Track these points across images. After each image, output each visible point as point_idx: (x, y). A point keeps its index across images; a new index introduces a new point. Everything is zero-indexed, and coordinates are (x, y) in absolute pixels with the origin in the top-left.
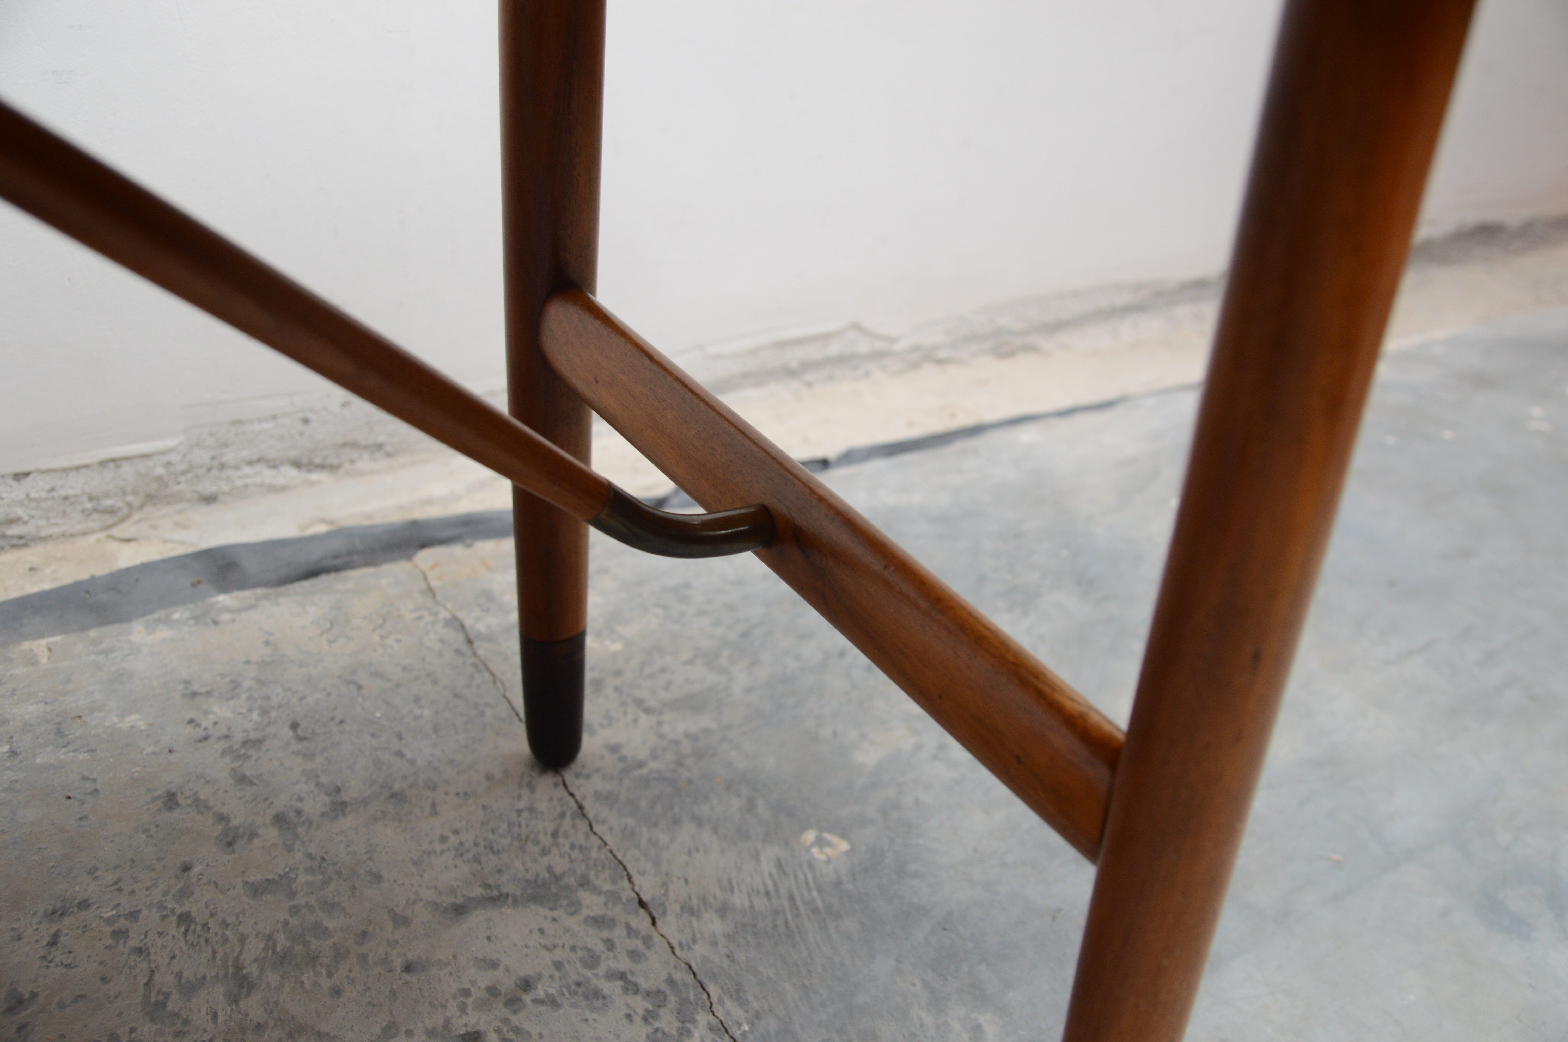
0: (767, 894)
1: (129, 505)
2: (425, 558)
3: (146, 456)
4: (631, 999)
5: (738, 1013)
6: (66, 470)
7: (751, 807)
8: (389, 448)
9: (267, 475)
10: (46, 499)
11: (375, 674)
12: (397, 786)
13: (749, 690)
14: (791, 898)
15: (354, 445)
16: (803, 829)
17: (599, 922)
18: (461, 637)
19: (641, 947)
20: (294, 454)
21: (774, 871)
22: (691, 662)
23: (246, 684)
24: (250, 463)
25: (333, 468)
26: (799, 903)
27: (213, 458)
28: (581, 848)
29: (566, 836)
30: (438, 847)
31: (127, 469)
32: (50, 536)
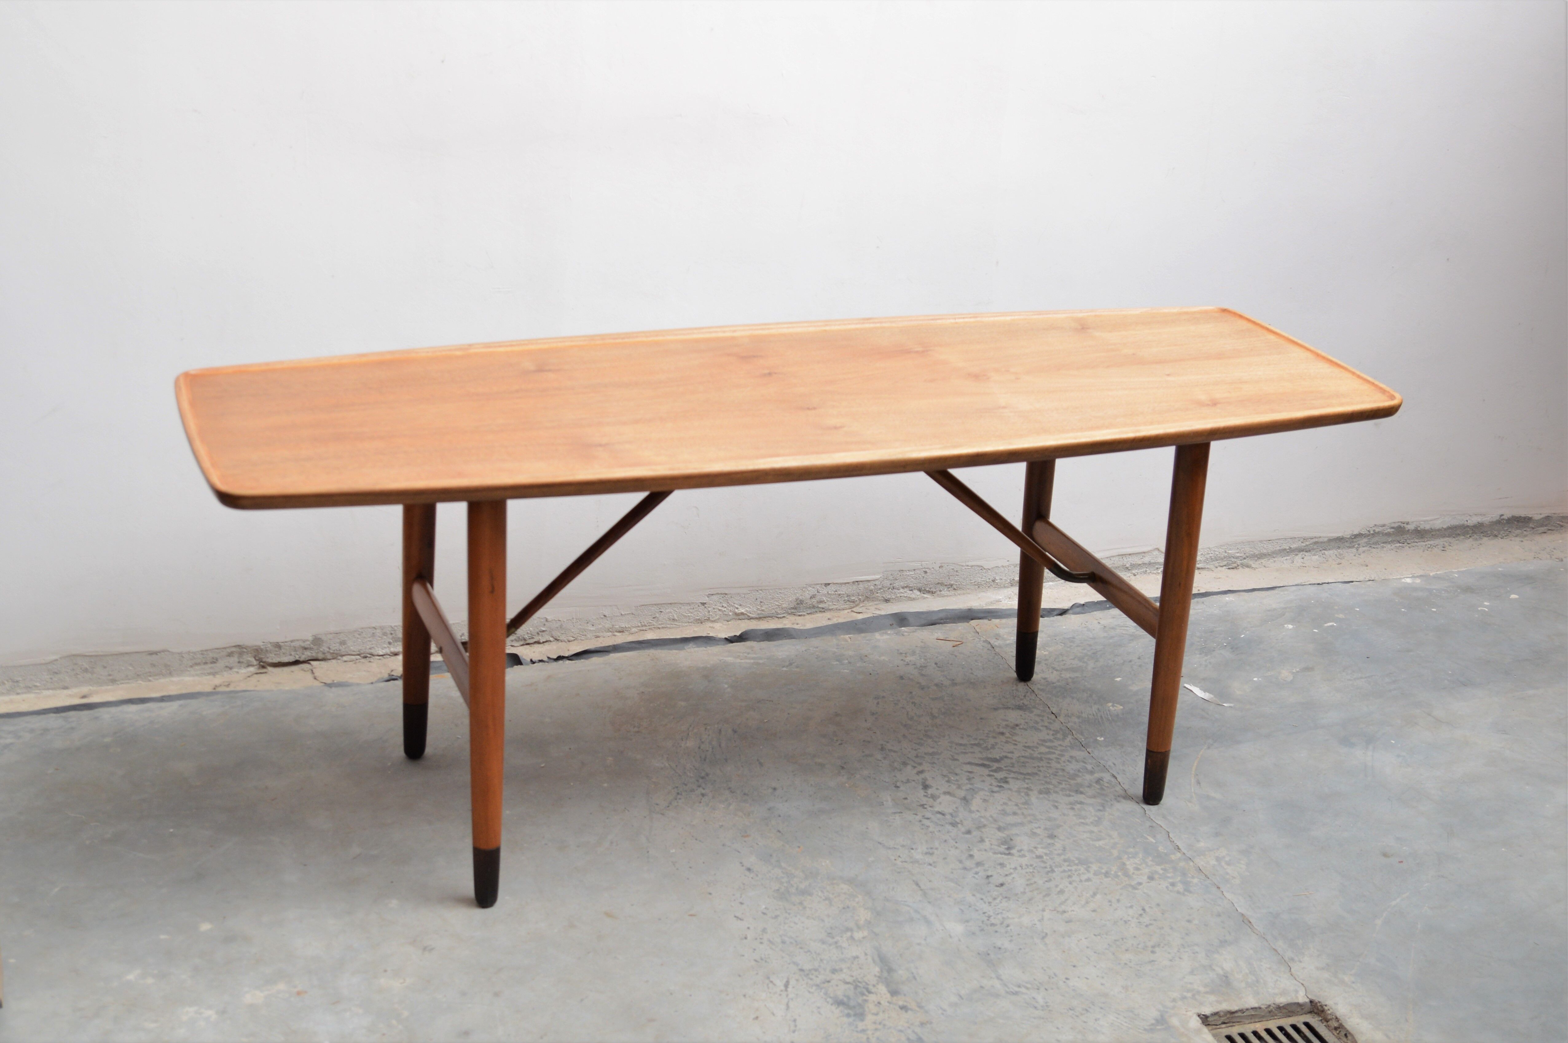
0: (1094, 715)
1: (860, 599)
2: (974, 623)
3: (868, 581)
4: (1048, 731)
5: (1081, 737)
6: (841, 584)
7: (1091, 696)
8: (955, 587)
9: (908, 593)
10: (834, 594)
11: (961, 653)
12: (972, 681)
13: (1094, 668)
14: (1101, 717)
15: (942, 584)
16: (1109, 702)
17: (1039, 716)
18: (990, 646)
19: (1052, 722)
20: (919, 585)
21: (1096, 710)
22: (1073, 659)
23: (918, 652)
24: (903, 588)
25: (933, 593)
26: (1104, 718)
27: (890, 584)
28: (1033, 700)
29: (1028, 697)
30: (987, 695)
31: (861, 586)
32: (832, 609)
